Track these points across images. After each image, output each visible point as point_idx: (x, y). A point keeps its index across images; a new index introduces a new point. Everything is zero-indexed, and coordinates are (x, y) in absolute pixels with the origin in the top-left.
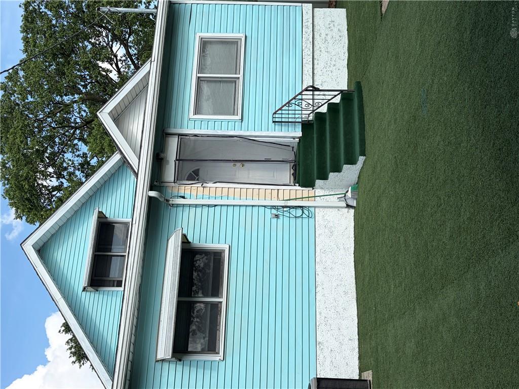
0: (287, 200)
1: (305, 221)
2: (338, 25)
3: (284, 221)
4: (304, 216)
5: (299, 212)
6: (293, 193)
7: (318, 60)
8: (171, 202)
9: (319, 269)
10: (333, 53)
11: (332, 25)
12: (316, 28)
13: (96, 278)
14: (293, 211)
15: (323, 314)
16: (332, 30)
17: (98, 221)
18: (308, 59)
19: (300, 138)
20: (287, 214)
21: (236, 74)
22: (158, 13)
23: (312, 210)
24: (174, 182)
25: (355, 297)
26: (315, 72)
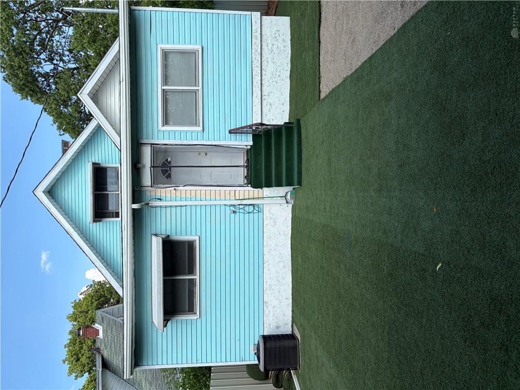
0: (242, 200)
1: (256, 215)
2: (283, 35)
3: (240, 216)
4: (255, 211)
5: (251, 208)
6: (246, 193)
7: (265, 71)
8: (150, 205)
9: (266, 250)
10: (279, 64)
11: (277, 35)
12: (264, 38)
13: (99, 211)
14: (247, 208)
15: (268, 283)
16: (277, 40)
17: (93, 167)
18: (257, 71)
19: (251, 146)
20: (242, 211)
21: (195, 86)
22: (120, 14)
23: (262, 206)
24: (152, 187)
25: (291, 269)
26: (263, 83)
